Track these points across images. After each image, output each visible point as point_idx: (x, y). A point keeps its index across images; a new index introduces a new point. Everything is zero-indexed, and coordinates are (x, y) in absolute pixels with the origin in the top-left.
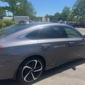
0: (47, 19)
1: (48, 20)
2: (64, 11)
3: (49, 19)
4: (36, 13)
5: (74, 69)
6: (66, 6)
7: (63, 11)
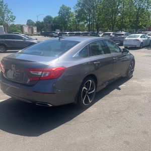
0: (32, 29)
1: (35, 31)
2: (61, 14)
3: (35, 29)
4: (13, 18)
5: (119, 89)
6: (63, 5)
7: (59, 13)
